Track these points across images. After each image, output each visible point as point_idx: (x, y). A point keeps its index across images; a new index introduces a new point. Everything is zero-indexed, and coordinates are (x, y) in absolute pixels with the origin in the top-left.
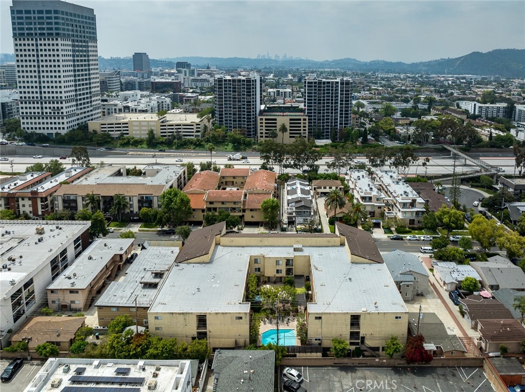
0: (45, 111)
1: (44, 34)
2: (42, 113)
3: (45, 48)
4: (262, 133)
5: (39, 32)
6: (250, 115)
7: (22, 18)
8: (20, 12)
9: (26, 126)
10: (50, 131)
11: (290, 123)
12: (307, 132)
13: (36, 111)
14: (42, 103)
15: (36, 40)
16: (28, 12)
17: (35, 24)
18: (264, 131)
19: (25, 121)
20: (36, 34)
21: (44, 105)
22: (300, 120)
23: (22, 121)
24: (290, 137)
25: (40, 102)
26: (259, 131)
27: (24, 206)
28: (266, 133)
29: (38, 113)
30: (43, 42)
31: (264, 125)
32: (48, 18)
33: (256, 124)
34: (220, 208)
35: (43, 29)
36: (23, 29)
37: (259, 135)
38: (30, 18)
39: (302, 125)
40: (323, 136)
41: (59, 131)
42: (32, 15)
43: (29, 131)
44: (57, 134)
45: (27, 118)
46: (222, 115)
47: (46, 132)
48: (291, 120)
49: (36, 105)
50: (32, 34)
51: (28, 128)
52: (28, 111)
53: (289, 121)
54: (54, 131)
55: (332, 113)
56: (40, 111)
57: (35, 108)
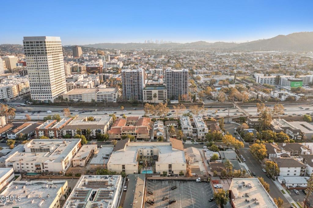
0: (42, 90)
1: (40, 53)
2: (41, 91)
3: (41, 60)
4: (145, 98)
5: (37, 52)
6: (139, 89)
7: (29, 45)
8: (27, 42)
9: (33, 97)
10: (45, 99)
11: (159, 93)
12: (166, 97)
13: (38, 90)
14: (40, 86)
15: (36, 56)
16: (31, 42)
17: (35, 48)
18: (146, 97)
19: (33, 95)
20: (36, 53)
21: (42, 87)
22: (163, 91)
23: (31, 95)
24: (159, 99)
25: (39, 86)
26: (144, 97)
27: (51, 134)
28: (147, 98)
29: (39, 91)
30: (39, 57)
31: (146, 94)
32: (41, 45)
33: (142, 94)
34: (127, 133)
35: (39, 50)
36: (29, 51)
37: (144, 99)
38: (33, 45)
39: (164, 94)
40: (175, 98)
41: (50, 99)
42: (34, 44)
43: (36, 99)
44: (49, 101)
45: (34, 93)
46: (126, 89)
47: (43, 100)
48: (159, 91)
49: (38, 87)
50: (34, 53)
51: (35, 98)
52: (34, 90)
53: (158, 92)
54: (47, 99)
55: (179, 87)
56: (40, 90)
57: (37, 89)
